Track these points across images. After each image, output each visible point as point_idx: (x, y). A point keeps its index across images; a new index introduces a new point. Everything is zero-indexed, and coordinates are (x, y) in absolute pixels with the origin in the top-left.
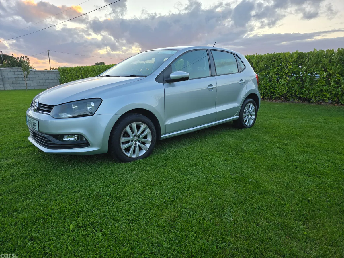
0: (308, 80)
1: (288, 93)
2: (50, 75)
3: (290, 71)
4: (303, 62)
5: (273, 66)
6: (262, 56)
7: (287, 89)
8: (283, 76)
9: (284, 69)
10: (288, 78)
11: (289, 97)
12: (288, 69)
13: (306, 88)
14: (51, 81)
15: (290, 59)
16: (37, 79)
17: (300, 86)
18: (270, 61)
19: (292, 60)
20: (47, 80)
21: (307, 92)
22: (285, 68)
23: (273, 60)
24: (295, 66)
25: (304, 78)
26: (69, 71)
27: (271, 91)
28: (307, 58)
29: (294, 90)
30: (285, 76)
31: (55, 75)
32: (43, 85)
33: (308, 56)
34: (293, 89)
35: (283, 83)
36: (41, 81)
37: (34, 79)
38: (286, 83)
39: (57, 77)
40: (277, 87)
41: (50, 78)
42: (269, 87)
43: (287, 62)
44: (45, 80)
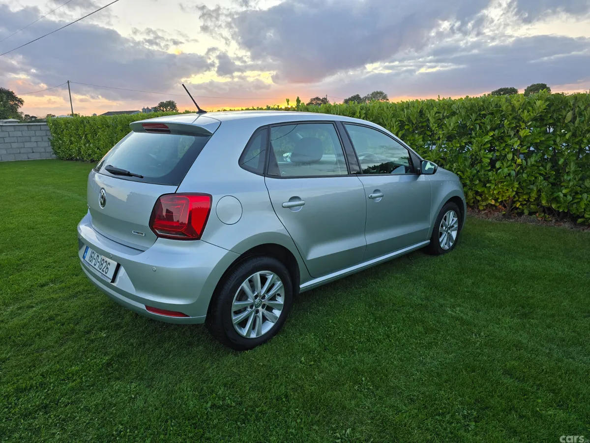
0: (572, 167)
1: (518, 196)
2: (32, 133)
3: (525, 143)
4: (558, 120)
5: (480, 128)
6: (454, 102)
7: (517, 188)
8: (506, 155)
9: (510, 136)
10: (519, 161)
11: (521, 207)
12: (520, 138)
13: (566, 188)
14: (35, 145)
15: (526, 112)
16: (7, 140)
17: (551, 180)
18: (474, 117)
19: (530, 115)
20: (26, 142)
21: (569, 198)
22: (512, 133)
23: (480, 114)
24: (539, 129)
25: (561, 161)
26: (63, 126)
27: (476, 189)
28: (569, 111)
29: (535, 189)
30: (510, 156)
31: (44, 133)
32: (19, 152)
33: (573, 105)
34: (531, 186)
35: (506, 170)
36: (14, 145)
38: (513, 173)
39: (47, 135)
40: (489, 181)
41: (33, 139)
42: (472, 180)
43: (519, 119)
44: (23, 142)
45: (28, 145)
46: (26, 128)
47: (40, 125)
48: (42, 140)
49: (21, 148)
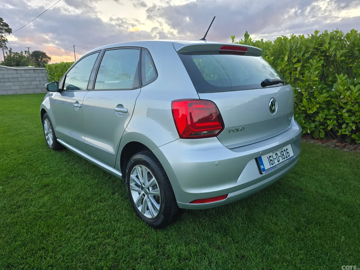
2: (37, 75)
14: (38, 83)
16: (20, 79)
20: (33, 81)
26: (54, 70)
31: (44, 75)
32: (28, 87)
36: (25, 83)
37: (16, 80)
39: (46, 76)
41: (37, 79)
44: (31, 81)
45: (33, 83)
46: (32, 71)
47: (42, 69)
48: (43, 79)
49: (29, 85)
